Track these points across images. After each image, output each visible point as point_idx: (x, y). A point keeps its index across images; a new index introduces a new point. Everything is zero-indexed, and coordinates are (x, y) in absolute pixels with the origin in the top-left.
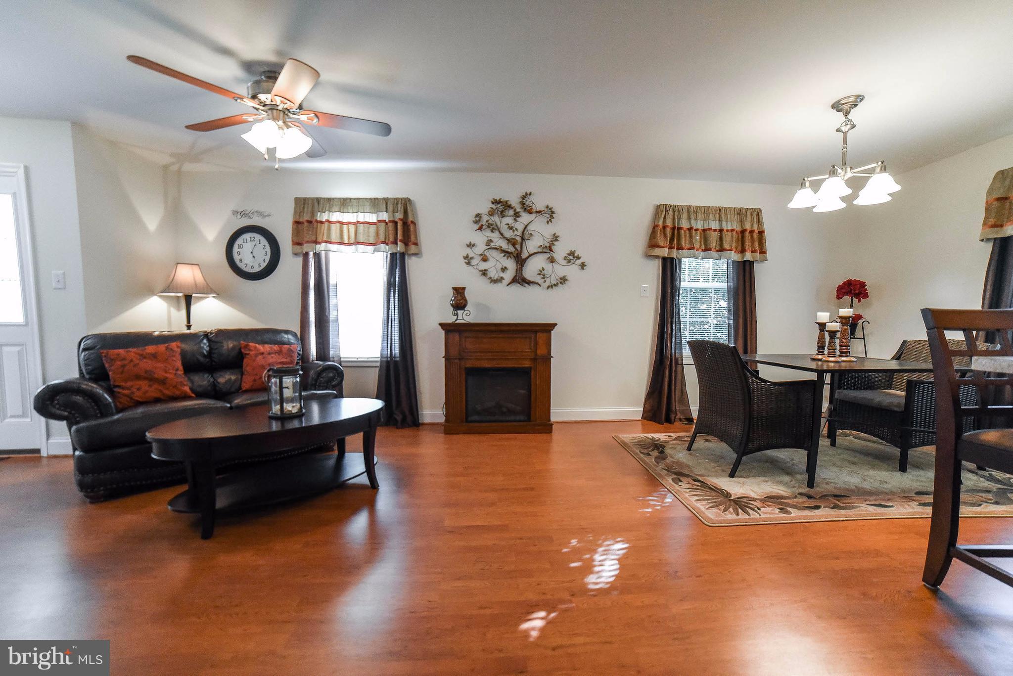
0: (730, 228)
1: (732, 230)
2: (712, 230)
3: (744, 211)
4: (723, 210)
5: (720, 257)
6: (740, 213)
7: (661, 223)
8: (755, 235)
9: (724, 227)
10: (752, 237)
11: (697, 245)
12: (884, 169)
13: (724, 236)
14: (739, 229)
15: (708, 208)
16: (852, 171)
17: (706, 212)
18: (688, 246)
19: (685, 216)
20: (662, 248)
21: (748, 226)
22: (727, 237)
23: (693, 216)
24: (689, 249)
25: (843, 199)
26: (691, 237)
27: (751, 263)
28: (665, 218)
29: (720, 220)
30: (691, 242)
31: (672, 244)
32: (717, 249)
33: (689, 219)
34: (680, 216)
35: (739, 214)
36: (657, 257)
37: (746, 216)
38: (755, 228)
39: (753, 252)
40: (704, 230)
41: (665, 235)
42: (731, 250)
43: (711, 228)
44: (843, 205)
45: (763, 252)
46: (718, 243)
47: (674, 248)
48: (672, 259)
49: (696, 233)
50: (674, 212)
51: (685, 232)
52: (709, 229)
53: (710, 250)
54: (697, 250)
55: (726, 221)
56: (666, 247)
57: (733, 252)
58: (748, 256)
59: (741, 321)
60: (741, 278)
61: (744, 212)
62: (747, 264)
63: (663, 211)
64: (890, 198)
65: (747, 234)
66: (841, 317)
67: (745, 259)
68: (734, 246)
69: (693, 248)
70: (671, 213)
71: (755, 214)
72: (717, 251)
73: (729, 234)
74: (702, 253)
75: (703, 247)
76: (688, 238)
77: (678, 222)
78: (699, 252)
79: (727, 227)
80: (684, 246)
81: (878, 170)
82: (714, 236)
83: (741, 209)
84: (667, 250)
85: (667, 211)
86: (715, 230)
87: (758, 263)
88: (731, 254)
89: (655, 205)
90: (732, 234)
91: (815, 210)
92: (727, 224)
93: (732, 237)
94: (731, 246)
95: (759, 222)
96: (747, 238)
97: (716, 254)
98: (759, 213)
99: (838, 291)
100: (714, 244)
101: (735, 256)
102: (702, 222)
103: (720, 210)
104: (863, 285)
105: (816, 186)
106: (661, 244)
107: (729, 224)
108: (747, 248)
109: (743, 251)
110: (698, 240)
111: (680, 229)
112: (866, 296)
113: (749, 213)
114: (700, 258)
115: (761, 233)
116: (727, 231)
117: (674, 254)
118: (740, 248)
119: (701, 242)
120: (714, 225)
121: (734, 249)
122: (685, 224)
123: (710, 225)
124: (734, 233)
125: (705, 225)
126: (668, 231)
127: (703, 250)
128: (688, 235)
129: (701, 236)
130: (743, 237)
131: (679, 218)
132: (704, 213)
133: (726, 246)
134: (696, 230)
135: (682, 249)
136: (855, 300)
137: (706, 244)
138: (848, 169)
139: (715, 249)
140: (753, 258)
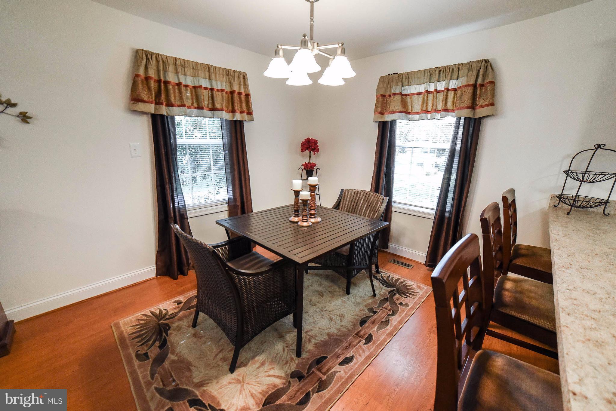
0: (220, 88)
1: (222, 90)
2: (203, 89)
3: (232, 72)
4: (212, 69)
5: (214, 115)
6: (229, 74)
7: (141, 72)
8: (243, 97)
9: (215, 87)
10: (240, 98)
11: (188, 103)
12: (343, 52)
13: (215, 95)
14: (228, 90)
15: (197, 63)
16: (318, 47)
17: (195, 67)
18: (178, 103)
19: (171, 68)
20: (147, 104)
21: (236, 88)
22: (218, 97)
23: (180, 70)
24: (179, 106)
25: (311, 76)
26: (180, 92)
27: (241, 123)
28: (146, 68)
29: (210, 79)
30: (181, 98)
31: (159, 99)
32: (210, 107)
33: (177, 73)
34: (166, 68)
35: (227, 75)
36: (143, 113)
37: (234, 77)
38: (242, 91)
39: (242, 112)
40: (195, 87)
41: (149, 89)
42: (222, 110)
43: (202, 86)
44: (309, 82)
45: (250, 113)
46: (210, 101)
47: (162, 104)
48: (162, 116)
49: (187, 90)
50: (158, 62)
51: (173, 86)
52: (199, 86)
53: (202, 108)
54: (189, 107)
55: (216, 81)
56: (152, 102)
57: (224, 112)
58: (238, 116)
59: (236, 173)
60: (234, 135)
61: (232, 74)
62: (238, 123)
63: (142, 58)
64: (343, 83)
65: (236, 96)
66: (310, 185)
67: (235, 119)
68: (224, 106)
69: (184, 106)
70: (154, 62)
71: (241, 77)
72: (210, 110)
73: (220, 93)
74: (195, 111)
75: (195, 105)
76: (177, 95)
77: (164, 74)
78: (190, 110)
79: (217, 87)
80: (173, 103)
81: (339, 51)
82: (206, 94)
83: (229, 70)
84: (153, 106)
85: (147, 59)
86: (206, 89)
87: (246, 122)
88: (222, 114)
89: (133, 49)
90: (222, 94)
91: (288, 83)
92: (217, 83)
93: (222, 96)
94: (222, 106)
95: (246, 85)
96: (236, 99)
97: (209, 113)
98: (245, 77)
99: (302, 146)
100: (206, 103)
101: (227, 116)
102: (192, 78)
103: (209, 68)
104: (316, 142)
105: (289, 58)
106: (145, 98)
107: (219, 83)
108: (236, 108)
109: (233, 111)
110: (190, 98)
111: (166, 83)
112: (318, 150)
113: (236, 75)
114: (193, 116)
115: (247, 95)
116: (218, 90)
117: (164, 110)
118: (230, 108)
119: (192, 99)
120: (205, 83)
121: (225, 109)
122: (172, 78)
123: (200, 82)
124: (224, 93)
125: (195, 82)
126: (153, 84)
127: (196, 108)
128: (177, 91)
129: (192, 94)
130: (232, 98)
131: (165, 71)
132: (193, 69)
133: (218, 106)
134: (186, 86)
135: (172, 105)
136: (312, 153)
137: (198, 101)
138: (315, 45)
139: (208, 107)
140: (242, 117)
